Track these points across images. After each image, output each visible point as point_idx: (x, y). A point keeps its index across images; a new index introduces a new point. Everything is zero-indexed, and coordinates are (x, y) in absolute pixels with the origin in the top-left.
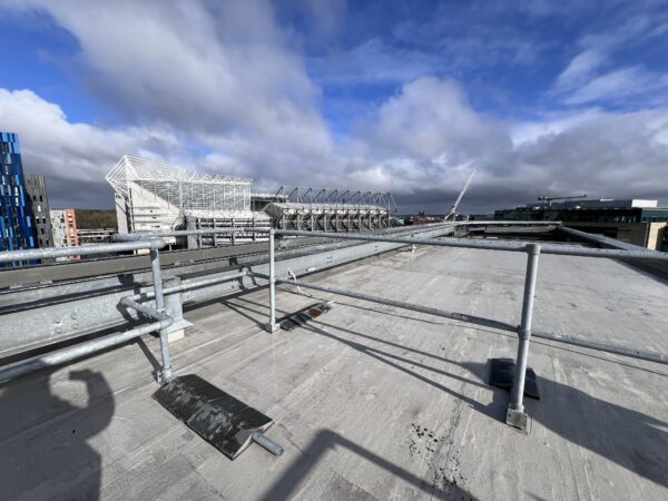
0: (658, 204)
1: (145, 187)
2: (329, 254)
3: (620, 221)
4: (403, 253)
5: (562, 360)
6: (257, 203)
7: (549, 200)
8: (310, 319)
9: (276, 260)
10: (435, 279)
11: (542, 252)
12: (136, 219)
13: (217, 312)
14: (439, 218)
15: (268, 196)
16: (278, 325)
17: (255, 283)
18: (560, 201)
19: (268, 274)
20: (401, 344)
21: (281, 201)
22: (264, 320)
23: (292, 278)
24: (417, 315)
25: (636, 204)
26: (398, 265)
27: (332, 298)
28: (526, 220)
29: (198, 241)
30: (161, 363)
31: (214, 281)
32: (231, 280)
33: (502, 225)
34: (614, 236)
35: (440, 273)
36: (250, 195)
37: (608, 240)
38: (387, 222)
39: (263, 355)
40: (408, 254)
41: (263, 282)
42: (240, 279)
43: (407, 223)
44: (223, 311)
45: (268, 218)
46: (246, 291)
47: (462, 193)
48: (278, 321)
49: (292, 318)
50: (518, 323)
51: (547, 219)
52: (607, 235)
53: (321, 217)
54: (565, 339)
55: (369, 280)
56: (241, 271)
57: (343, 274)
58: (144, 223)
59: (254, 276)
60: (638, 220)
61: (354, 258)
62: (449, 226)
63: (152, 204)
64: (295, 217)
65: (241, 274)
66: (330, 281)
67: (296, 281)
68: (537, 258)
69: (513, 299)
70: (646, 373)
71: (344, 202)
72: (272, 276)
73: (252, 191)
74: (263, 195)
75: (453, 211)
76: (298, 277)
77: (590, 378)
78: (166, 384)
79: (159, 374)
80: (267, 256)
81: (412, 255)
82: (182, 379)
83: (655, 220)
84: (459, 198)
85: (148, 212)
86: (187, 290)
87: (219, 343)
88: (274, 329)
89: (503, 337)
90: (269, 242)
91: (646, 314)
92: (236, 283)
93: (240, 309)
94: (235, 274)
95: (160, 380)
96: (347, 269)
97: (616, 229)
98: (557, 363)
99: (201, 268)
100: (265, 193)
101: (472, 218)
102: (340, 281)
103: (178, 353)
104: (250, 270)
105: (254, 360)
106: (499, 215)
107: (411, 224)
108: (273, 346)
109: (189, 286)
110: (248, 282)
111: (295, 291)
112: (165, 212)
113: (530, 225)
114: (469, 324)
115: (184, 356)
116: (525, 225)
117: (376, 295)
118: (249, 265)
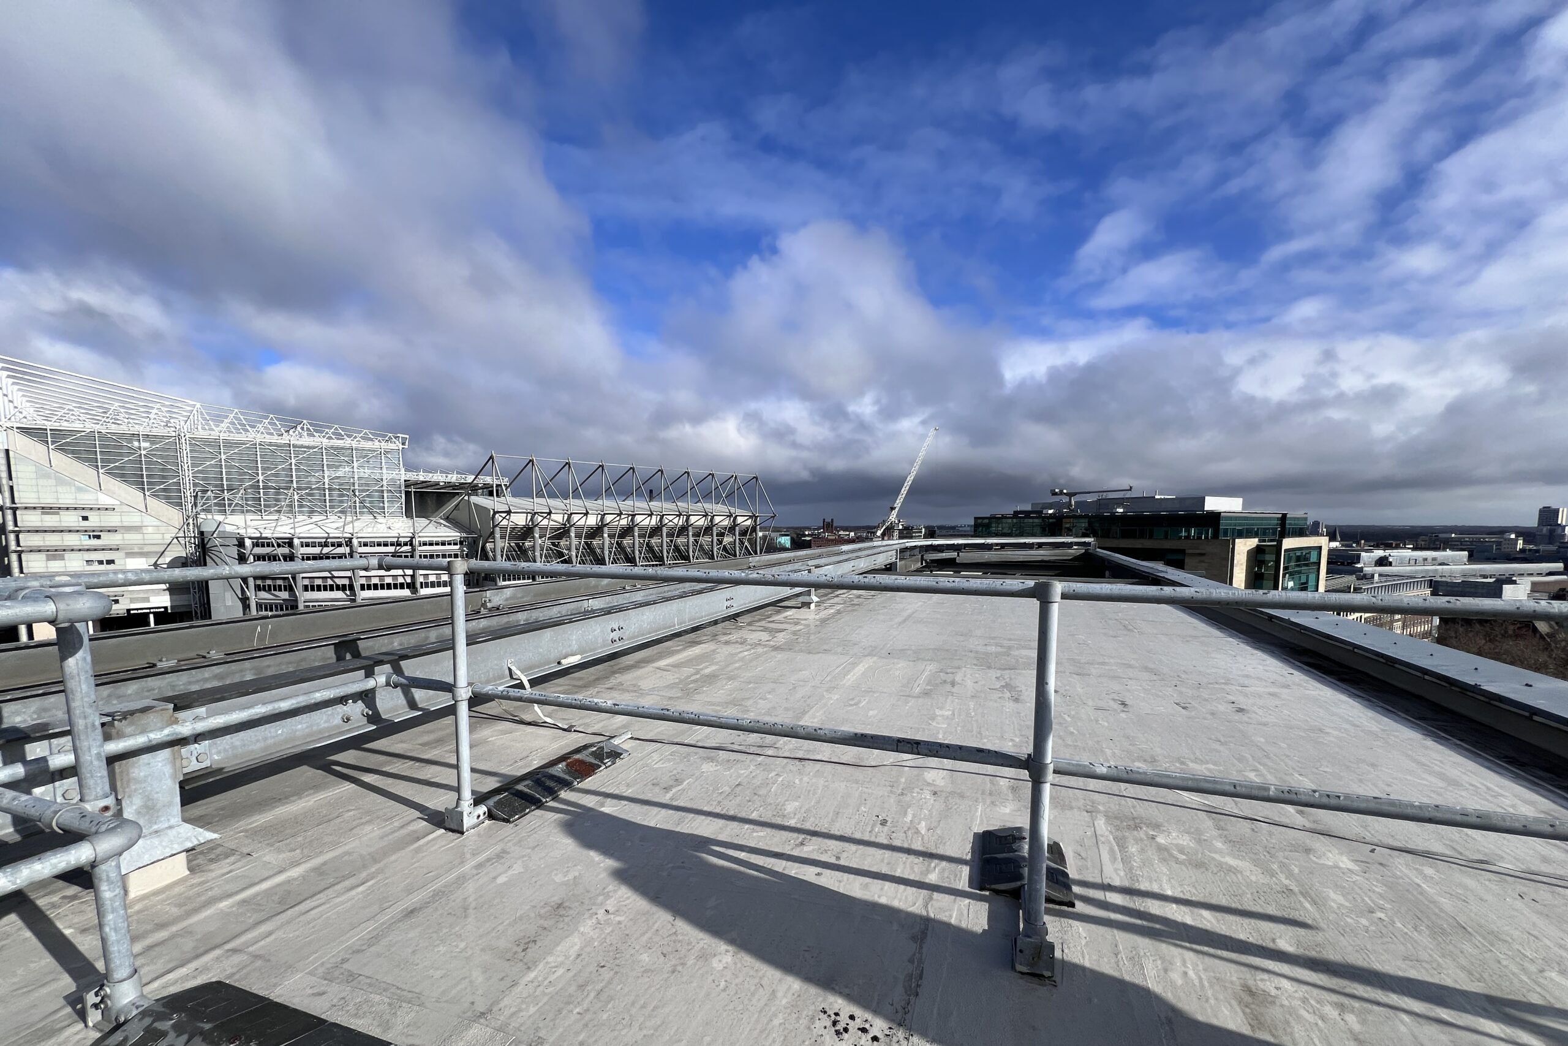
0: (1244, 505)
1: (62, 449)
2: (613, 621)
3: (1188, 537)
4: (790, 613)
5: (1110, 817)
6: (420, 496)
7: (1070, 495)
8: (567, 785)
9: (471, 641)
10: (860, 669)
11: (1064, 596)
12: (27, 540)
13: (298, 793)
14: (865, 533)
15: (453, 478)
16: (482, 809)
17: (412, 705)
18: (1090, 499)
19: (450, 680)
20: (792, 823)
21: (489, 491)
22: (439, 801)
23: (521, 686)
24: (826, 751)
25: (1212, 504)
26: (781, 638)
27: (626, 727)
28: (1033, 535)
29: (245, 600)
30: (100, 966)
31: (285, 705)
32: (342, 700)
33: (988, 547)
34: (1179, 565)
35: (872, 652)
36: (403, 475)
37: (1172, 573)
38: (753, 543)
39: (437, 895)
40: (803, 613)
41: (435, 700)
42: (367, 697)
43: (798, 544)
44: (317, 788)
45: (454, 534)
46: (388, 728)
47: (910, 480)
48: (479, 799)
49: (520, 787)
50: (1026, 749)
51: (1069, 532)
52: (1170, 563)
53: (596, 532)
54: (1114, 772)
55: (712, 678)
56: (370, 674)
57: (650, 668)
58: (55, 553)
59: (409, 685)
60: (1216, 535)
61: (678, 629)
62: (886, 550)
63: (87, 498)
64: (527, 532)
65: (370, 683)
66: (619, 688)
67: (528, 691)
68: (1055, 609)
69: (1017, 700)
70: (1247, 824)
71: (652, 495)
72: (462, 681)
73: (409, 468)
74: (438, 478)
75: (893, 517)
76: (534, 683)
77: (1161, 849)
78: (118, 1026)
79: (91, 998)
80: (447, 630)
81: (810, 615)
82: (174, 1003)
83: (1241, 534)
84: (904, 491)
85: (71, 519)
86: (198, 738)
87: (304, 878)
88: (468, 822)
89: (1003, 782)
90: (451, 595)
91: (1240, 710)
92: (357, 709)
93: (368, 778)
94: (356, 682)
95: (94, 1017)
96: (661, 656)
97: (1182, 552)
98: (1101, 823)
99: (247, 672)
100: (445, 471)
101: (931, 533)
102: (645, 685)
103: (162, 926)
104: (398, 671)
105: (411, 913)
106: (982, 527)
107: (807, 545)
108: (467, 867)
109: (201, 726)
110: (391, 705)
111: (527, 717)
112: (134, 519)
113: (1040, 546)
114: (933, 761)
115: (187, 932)
116: (1030, 546)
117: (730, 713)
118: (395, 660)
